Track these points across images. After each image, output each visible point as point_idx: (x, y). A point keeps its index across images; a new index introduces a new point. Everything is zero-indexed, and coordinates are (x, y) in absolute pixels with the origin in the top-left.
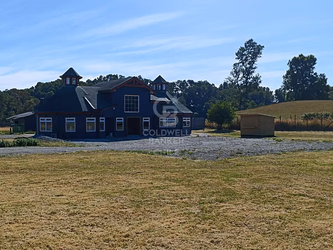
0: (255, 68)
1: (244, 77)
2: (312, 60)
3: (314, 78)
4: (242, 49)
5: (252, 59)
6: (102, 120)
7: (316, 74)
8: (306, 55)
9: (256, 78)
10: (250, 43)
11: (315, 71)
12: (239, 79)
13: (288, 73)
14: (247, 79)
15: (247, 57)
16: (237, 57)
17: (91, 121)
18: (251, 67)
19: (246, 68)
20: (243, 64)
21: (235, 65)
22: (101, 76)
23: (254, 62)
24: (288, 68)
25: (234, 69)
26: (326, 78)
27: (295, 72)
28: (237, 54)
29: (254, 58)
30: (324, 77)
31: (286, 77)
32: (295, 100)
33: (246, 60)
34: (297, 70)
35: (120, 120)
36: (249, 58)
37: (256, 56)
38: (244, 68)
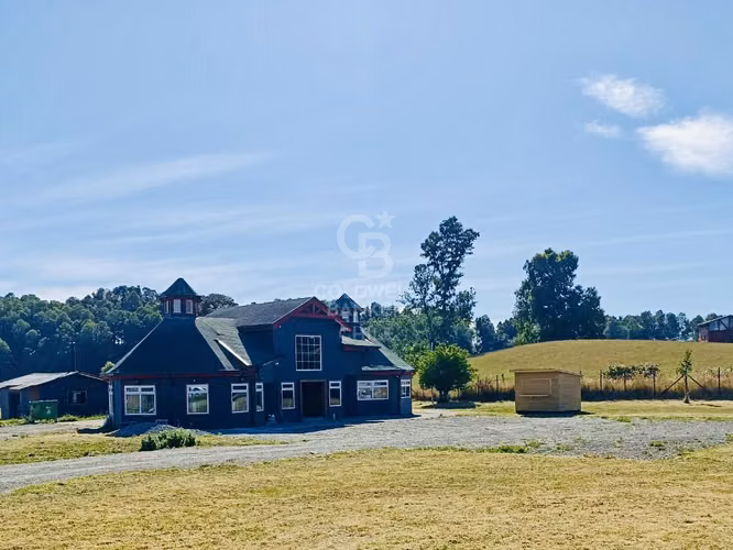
0: (460, 276)
1: (439, 293)
2: (571, 261)
3: (575, 296)
4: (433, 235)
5: (454, 256)
6: (260, 387)
7: (578, 288)
8: (558, 250)
9: (465, 298)
10: (451, 226)
11: (576, 282)
12: (427, 298)
13: (526, 285)
14: (445, 297)
15: (443, 254)
16: (424, 252)
17: (239, 389)
18: (451, 274)
19: (443, 276)
20: (437, 266)
21: (417, 268)
22: (101, 291)
23: (458, 263)
24: (525, 276)
25: (416, 276)
26: (598, 295)
27: (539, 284)
28: (423, 247)
29: (457, 255)
30: (595, 294)
31: (521, 293)
32: (540, 341)
33: (442, 259)
34: (544, 280)
35: (288, 386)
36: (447, 255)
37: (463, 252)
38: (438, 275)
